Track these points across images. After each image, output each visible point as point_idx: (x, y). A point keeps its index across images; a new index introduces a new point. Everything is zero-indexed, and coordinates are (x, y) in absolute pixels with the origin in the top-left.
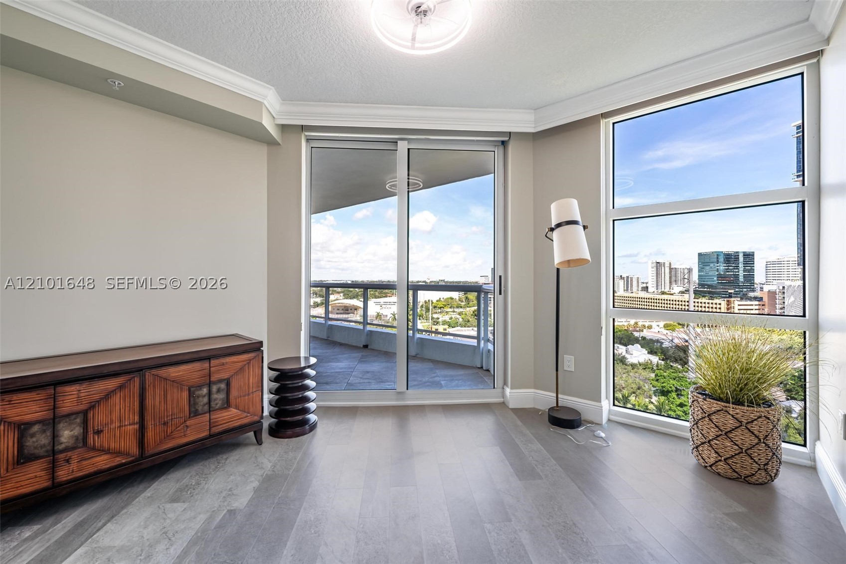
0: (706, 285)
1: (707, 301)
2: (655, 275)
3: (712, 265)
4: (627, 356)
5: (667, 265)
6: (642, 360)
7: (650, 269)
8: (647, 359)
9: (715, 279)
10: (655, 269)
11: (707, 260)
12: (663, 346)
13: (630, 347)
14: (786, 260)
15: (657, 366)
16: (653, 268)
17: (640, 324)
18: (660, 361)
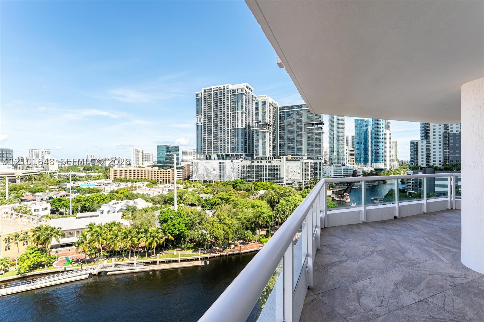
0: (161, 162)
1: (165, 170)
2: (135, 157)
3: (163, 152)
4: (137, 206)
5: (141, 151)
6: (144, 207)
7: (133, 154)
8: (147, 205)
9: (164, 159)
10: (135, 154)
11: (161, 150)
12: (151, 196)
13: (135, 200)
14: (189, 150)
15: (152, 208)
16: (134, 153)
17: (134, 186)
18: (153, 205)
